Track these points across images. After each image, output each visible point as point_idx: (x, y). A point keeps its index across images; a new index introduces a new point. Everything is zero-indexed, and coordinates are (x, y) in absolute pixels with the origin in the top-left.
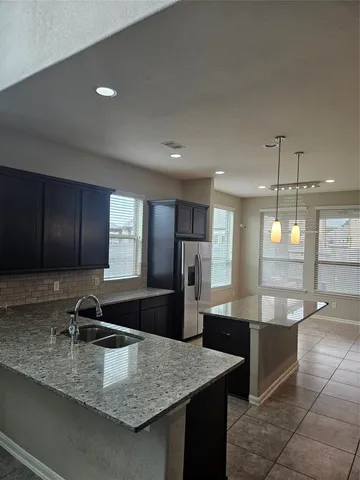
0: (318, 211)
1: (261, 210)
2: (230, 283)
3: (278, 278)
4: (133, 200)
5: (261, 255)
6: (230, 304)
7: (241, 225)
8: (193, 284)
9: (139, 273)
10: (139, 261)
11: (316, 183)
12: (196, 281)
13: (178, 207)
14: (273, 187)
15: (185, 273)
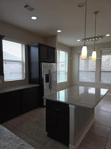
0: (101, 50)
1: (79, 52)
2: (66, 80)
3: (85, 78)
4: (21, 44)
5: (79, 69)
6: (67, 89)
7: (71, 58)
8: (48, 82)
9: (24, 77)
10: (24, 72)
11: (102, 37)
12: (49, 80)
13: (40, 46)
14: (83, 40)
15: (44, 77)
